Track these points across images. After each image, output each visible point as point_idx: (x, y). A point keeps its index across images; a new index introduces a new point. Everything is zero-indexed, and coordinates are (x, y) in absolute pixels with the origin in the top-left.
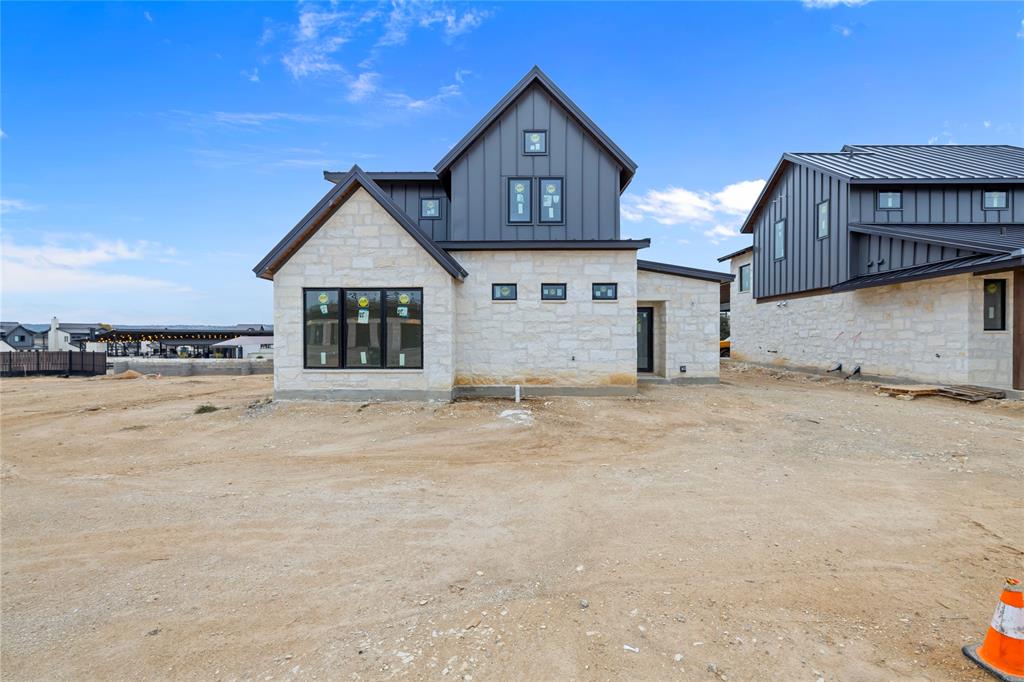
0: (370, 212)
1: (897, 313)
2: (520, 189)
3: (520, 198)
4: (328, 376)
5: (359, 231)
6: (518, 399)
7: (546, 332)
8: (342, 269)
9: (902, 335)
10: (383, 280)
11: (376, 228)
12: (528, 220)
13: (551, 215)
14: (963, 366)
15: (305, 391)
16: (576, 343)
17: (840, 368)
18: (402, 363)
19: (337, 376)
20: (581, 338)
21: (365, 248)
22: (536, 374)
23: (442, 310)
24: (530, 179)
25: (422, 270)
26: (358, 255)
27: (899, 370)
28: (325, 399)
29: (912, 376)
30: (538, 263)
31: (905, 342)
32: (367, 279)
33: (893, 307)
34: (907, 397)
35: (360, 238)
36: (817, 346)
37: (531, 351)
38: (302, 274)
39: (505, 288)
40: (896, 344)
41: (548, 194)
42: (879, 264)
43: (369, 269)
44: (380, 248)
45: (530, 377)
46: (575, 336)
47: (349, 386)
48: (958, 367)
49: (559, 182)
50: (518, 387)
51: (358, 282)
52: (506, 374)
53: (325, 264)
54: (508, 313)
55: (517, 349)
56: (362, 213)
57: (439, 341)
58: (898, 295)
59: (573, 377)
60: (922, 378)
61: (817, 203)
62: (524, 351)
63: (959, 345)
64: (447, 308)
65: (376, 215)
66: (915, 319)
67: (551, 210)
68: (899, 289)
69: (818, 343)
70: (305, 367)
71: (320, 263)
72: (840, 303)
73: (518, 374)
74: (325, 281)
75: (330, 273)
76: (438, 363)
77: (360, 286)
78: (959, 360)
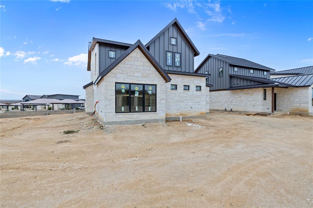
0: (140, 57)
1: (242, 96)
2: (169, 55)
3: (169, 58)
4: (125, 115)
5: (136, 63)
6: (181, 121)
7: (185, 100)
8: (131, 76)
9: (244, 101)
10: (144, 81)
11: (142, 63)
12: (172, 65)
13: (178, 64)
14: (260, 108)
15: (117, 122)
16: (192, 103)
17: (226, 109)
18: (150, 110)
19: (128, 115)
20: (193, 102)
21: (139, 69)
22: (182, 112)
23: (163, 92)
24: (172, 52)
25: (157, 79)
26: (136, 72)
27: (243, 109)
28: (125, 124)
29: (246, 111)
30: (183, 79)
31: (245, 103)
32: (139, 81)
33: (241, 94)
34: (252, 115)
35: (137, 66)
36: (218, 104)
37: (181, 105)
38: (116, 77)
39: (173, 86)
40: (243, 103)
41: (177, 58)
42: (237, 84)
43: (140, 77)
44: (144, 70)
45: (181, 114)
46: (192, 101)
47: (133, 119)
48: (259, 108)
49: (179, 54)
50: (181, 117)
51: (136, 81)
52: (174, 113)
53: (124, 74)
54: (175, 94)
55: (178, 105)
56: (138, 57)
57: (162, 102)
58: (243, 92)
59: (192, 113)
60: (250, 111)
61: (219, 68)
62: (179, 106)
63: (259, 103)
64: (164, 92)
65: (142, 58)
66: (248, 98)
67: (177, 63)
68: (243, 90)
69: (219, 103)
70: (116, 113)
71: (123, 73)
72: (226, 93)
73: (177, 113)
74: (124, 80)
75: (126, 78)
76: (162, 110)
77: (137, 83)
78: (259, 107)
